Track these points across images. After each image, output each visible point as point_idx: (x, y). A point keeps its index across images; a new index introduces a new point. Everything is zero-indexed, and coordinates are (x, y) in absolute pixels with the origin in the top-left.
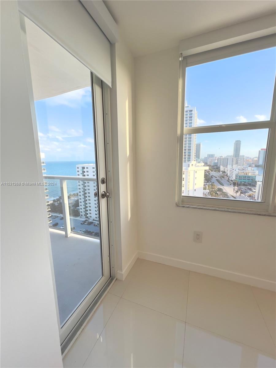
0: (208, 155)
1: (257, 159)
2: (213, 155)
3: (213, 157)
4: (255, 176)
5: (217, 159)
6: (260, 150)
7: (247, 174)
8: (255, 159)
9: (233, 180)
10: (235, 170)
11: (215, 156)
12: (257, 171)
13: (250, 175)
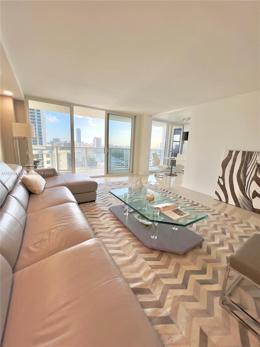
0: (53, 139)
1: (92, 145)
2: (58, 139)
3: (58, 141)
4: (95, 158)
5: (63, 143)
6: (94, 138)
7: (89, 157)
8: (91, 145)
9: (80, 161)
10: (81, 154)
11: (61, 141)
12: (95, 154)
13: (91, 157)
